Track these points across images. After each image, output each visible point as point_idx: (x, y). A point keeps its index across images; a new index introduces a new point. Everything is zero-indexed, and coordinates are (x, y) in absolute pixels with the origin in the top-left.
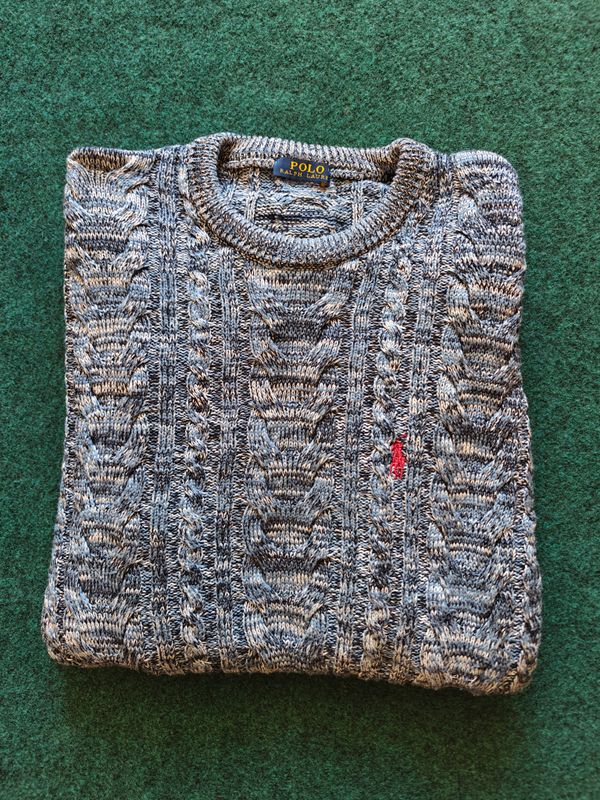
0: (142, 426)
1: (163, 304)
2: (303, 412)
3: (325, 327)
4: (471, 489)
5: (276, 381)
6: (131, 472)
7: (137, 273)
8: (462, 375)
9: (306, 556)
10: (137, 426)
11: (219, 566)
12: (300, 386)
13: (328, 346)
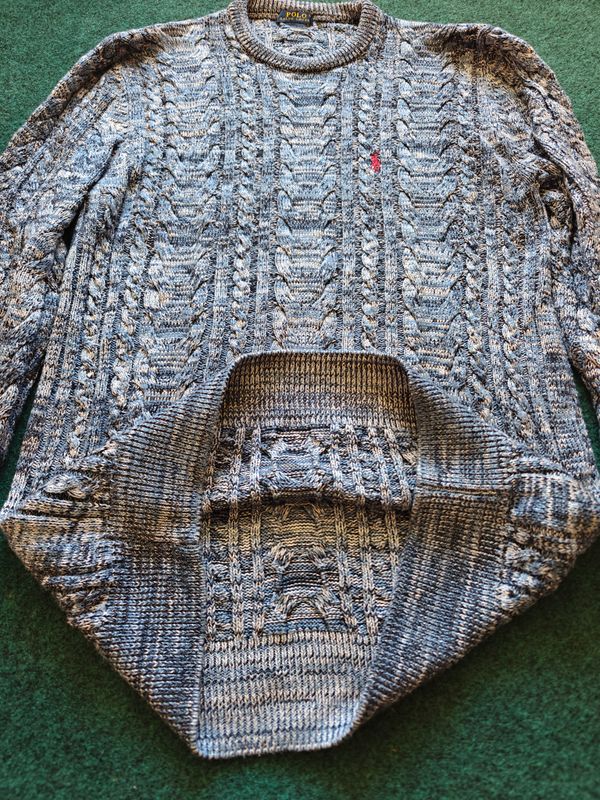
0: (216, 150)
1: (225, 92)
2: (315, 140)
3: (325, 100)
4: (426, 175)
5: (296, 125)
6: (209, 175)
7: (208, 79)
8: (412, 121)
9: (320, 219)
10: (213, 151)
11: (262, 224)
12: (312, 127)
13: (329, 108)
